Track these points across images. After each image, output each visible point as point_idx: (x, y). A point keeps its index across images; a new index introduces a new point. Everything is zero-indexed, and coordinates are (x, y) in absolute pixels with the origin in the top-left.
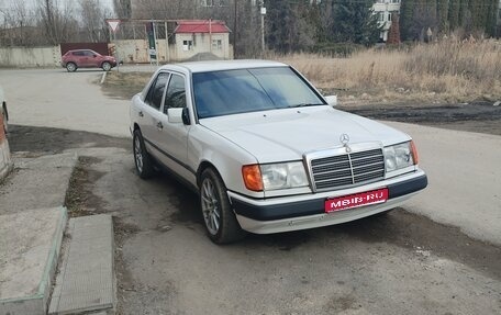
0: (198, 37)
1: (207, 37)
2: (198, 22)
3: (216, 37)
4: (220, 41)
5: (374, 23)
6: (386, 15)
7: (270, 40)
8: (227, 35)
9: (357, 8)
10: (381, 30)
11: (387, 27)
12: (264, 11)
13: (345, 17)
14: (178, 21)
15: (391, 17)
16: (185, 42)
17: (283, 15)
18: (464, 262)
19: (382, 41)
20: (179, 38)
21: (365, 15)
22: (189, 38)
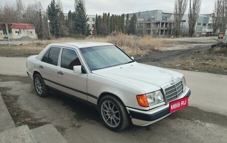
0: (22, 30)
1: (26, 30)
2: (21, 24)
3: (30, 30)
4: (31, 32)
5: (88, 28)
6: (91, 25)
7: (52, 32)
8: (34, 30)
9: (82, 22)
10: (90, 30)
11: (92, 29)
12: (49, 21)
13: (78, 25)
14: (12, 24)
15: (93, 26)
16: (16, 32)
17: (56, 23)
18: (215, 123)
19: (90, 34)
20: (13, 30)
21: (85, 25)
22: (18, 30)
